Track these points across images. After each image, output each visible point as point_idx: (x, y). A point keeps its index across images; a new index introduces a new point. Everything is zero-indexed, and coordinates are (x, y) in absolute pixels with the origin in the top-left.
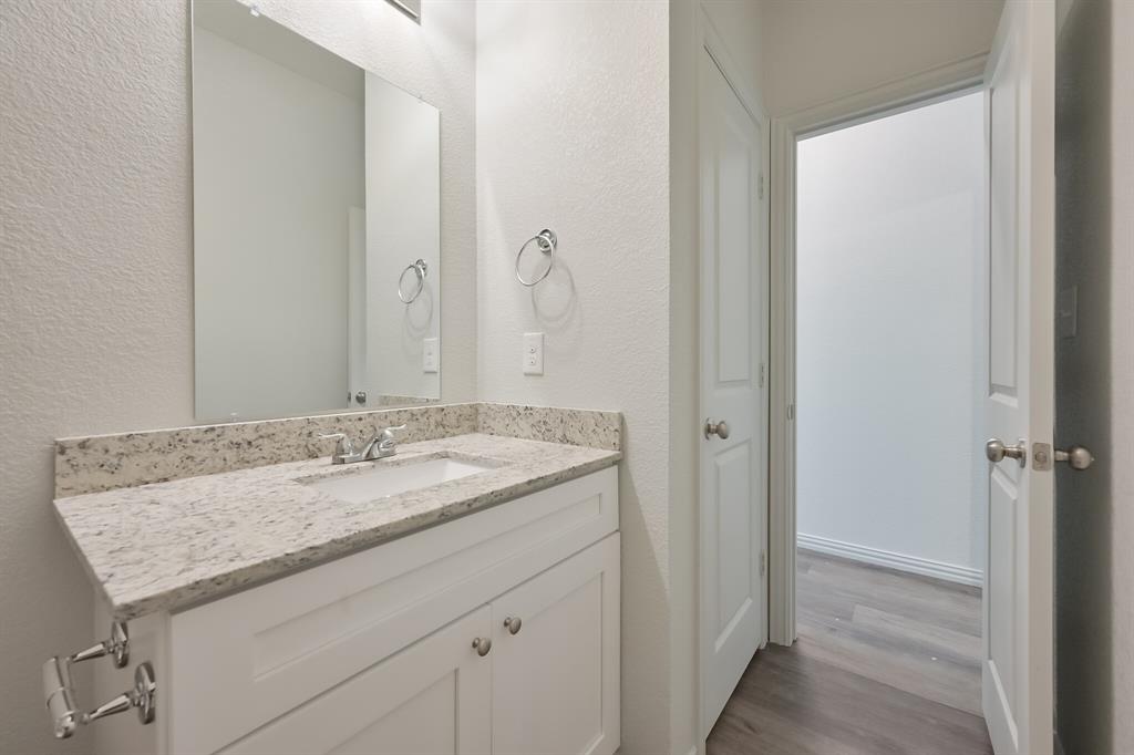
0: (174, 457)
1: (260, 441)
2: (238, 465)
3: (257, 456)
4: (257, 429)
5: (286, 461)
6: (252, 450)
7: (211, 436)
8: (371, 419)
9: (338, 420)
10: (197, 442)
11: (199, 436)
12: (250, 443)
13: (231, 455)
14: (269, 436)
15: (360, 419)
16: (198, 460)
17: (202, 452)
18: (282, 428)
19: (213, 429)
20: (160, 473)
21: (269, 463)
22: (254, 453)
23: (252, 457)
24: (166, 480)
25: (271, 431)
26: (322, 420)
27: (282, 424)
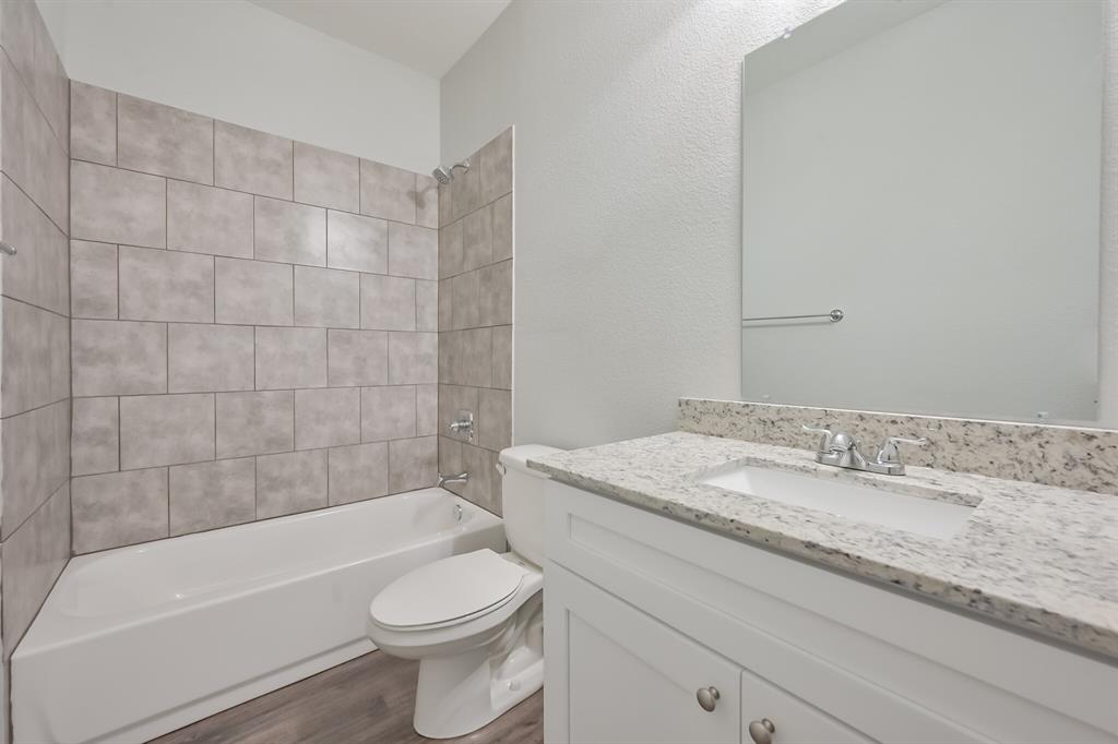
0: (726, 421)
1: (781, 423)
2: (763, 440)
3: (779, 435)
4: (778, 411)
5: (804, 448)
6: (775, 430)
7: (747, 410)
8: (910, 425)
9: (862, 418)
10: (738, 413)
11: (740, 409)
12: (773, 423)
13: (759, 428)
14: (788, 420)
15: (894, 422)
16: (739, 427)
17: (742, 421)
18: (799, 415)
19: (747, 405)
20: (718, 430)
21: (788, 446)
22: (775, 431)
23: (775, 436)
24: (721, 436)
25: (790, 416)
26: (842, 414)
27: (800, 411)
